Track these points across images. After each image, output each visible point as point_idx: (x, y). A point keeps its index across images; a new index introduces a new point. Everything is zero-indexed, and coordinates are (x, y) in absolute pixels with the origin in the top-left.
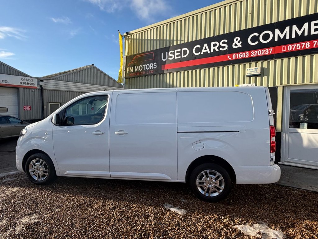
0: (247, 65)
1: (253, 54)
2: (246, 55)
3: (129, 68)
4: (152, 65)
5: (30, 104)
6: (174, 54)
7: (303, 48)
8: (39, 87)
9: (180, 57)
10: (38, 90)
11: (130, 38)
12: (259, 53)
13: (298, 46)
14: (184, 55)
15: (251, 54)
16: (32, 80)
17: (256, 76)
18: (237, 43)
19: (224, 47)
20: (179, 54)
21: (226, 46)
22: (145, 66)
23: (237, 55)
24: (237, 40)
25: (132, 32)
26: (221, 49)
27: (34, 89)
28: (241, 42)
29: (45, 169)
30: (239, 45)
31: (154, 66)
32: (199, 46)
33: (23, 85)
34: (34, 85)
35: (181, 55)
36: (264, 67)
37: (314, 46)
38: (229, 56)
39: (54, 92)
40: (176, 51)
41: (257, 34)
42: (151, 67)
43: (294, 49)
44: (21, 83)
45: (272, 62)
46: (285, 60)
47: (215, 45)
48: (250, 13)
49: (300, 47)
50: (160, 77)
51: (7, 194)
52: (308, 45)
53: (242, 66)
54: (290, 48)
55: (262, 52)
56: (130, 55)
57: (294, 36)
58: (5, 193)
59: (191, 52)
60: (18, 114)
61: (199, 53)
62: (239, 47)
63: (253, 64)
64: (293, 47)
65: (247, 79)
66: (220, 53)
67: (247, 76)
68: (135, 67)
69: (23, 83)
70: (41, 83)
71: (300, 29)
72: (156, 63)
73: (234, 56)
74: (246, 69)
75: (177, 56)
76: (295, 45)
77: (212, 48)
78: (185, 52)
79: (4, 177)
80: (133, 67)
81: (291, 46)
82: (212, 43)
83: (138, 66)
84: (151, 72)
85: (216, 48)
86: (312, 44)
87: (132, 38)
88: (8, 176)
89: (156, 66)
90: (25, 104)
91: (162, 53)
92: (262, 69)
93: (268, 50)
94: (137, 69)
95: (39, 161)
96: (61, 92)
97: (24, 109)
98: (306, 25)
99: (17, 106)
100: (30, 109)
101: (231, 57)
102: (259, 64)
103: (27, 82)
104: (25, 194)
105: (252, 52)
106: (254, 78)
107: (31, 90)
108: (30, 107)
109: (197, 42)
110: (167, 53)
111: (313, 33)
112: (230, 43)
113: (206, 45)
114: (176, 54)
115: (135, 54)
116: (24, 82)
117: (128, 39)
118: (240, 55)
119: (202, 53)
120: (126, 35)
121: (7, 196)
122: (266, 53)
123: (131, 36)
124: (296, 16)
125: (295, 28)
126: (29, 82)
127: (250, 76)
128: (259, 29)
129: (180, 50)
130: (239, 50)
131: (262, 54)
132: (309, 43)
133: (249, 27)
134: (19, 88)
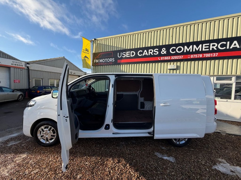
0: (169, 63)
1: (172, 58)
2: (168, 58)
3: (95, 60)
4: (111, 59)
5: (19, 78)
6: (126, 54)
7: (198, 57)
8: (26, 68)
9: (129, 56)
10: (25, 70)
11: (96, 42)
12: (176, 57)
13: (196, 56)
14: (132, 55)
15: (171, 58)
16: (21, 63)
17: (173, 69)
18: (164, 51)
19: (156, 53)
20: (129, 54)
21: (158, 52)
22: (107, 60)
23: (164, 58)
24: (164, 49)
25: (98, 39)
26: (154, 54)
27: (22, 69)
28: (166, 51)
29: (53, 133)
30: (165, 53)
31: (112, 60)
32: (142, 51)
33: (13, 65)
34: (23, 66)
35: (130, 55)
36: (178, 65)
37: (204, 56)
38: (159, 58)
39: (38, 72)
40: (127, 52)
41: (175, 48)
42: (110, 60)
43: (194, 57)
44: (12, 64)
45: (182, 63)
46: (189, 62)
47: (151, 51)
48: (171, 36)
49: (197, 56)
50: (116, 67)
51: (17, 162)
52: (201, 56)
53: (166, 64)
54: (192, 56)
55: (177, 57)
56: (96, 52)
57: (194, 51)
58: (15, 162)
59: (136, 54)
60: (9, 85)
61: (142, 55)
62: (165, 54)
63: (172, 63)
64: (193, 56)
65: (168, 71)
66: (154, 56)
67: (169, 69)
68: (100, 60)
69: (13, 64)
70: (28, 65)
71: (197, 47)
72: (114, 59)
73: (162, 58)
74: (168, 66)
75: (128, 55)
76: (195, 55)
77: (149, 53)
78: (133, 54)
79: (8, 141)
80: (98, 60)
81: (192, 55)
82: (149, 50)
83: (102, 60)
84: (110, 63)
85: (151, 53)
86: (203, 56)
87: (98, 42)
88: (12, 139)
89: (114, 60)
90: (15, 78)
91: (118, 53)
92: (177, 66)
93: (180, 56)
94: (101, 61)
95: (47, 128)
96: (42, 72)
97: (14, 82)
98: (200, 46)
99: (8, 80)
100: (19, 82)
101: (160, 58)
102: (175, 63)
103: (17, 64)
104: (37, 159)
105: (172, 57)
106: (172, 70)
107: (20, 69)
108: (19, 81)
109: (140, 49)
110: (121, 53)
111: (204, 50)
112: (160, 51)
113: (145, 51)
114: (127, 54)
115: (100, 52)
116: (15, 63)
117: (95, 43)
118: (165, 58)
119: (143, 55)
120: (94, 40)
121: (19, 165)
122: (179, 58)
123: (98, 41)
124: (195, 40)
125: (195, 46)
126: (19, 64)
127: (170, 70)
128: (176, 45)
129: (129, 52)
130: (164, 55)
131: (177, 58)
132: (202, 55)
133: (170, 43)
134: (10, 68)
